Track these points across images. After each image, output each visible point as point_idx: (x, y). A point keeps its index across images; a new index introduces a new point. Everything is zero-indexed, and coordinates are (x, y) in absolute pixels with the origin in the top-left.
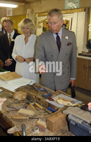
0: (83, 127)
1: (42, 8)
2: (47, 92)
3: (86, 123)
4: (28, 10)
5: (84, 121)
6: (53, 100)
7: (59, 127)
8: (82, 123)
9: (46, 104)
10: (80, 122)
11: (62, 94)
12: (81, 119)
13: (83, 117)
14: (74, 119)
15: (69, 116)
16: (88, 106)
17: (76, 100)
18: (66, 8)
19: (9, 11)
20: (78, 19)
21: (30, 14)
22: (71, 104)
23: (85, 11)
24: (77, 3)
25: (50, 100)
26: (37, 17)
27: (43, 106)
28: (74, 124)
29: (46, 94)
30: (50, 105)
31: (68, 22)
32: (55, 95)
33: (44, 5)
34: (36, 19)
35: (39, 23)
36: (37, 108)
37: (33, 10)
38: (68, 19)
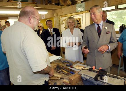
0: (90, 80)
1: (63, 12)
2: (69, 63)
3: (92, 78)
4: (54, 14)
5: (91, 77)
6: (73, 67)
7: (77, 82)
8: (90, 78)
9: (69, 70)
10: (88, 78)
11: (78, 63)
12: (89, 76)
13: (90, 75)
14: (85, 77)
15: (82, 75)
16: (92, 68)
17: (86, 66)
18: (77, 11)
19: (43, 16)
20: (86, 17)
21: (56, 17)
22: (84, 69)
23: (89, 12)
24: (83, 8)
25: (71, 67)
26: (61, 18)
27: (67, 71)
28: (85, 79)
29: (68, 64)
30: (71, 70)
31: (80, 19)
32: (74, 64)
33: (64, 11)
34: (60, 19)
35: (62, 21)
36: (64, 73)
37: (57, 14)
38: (80, 18)
